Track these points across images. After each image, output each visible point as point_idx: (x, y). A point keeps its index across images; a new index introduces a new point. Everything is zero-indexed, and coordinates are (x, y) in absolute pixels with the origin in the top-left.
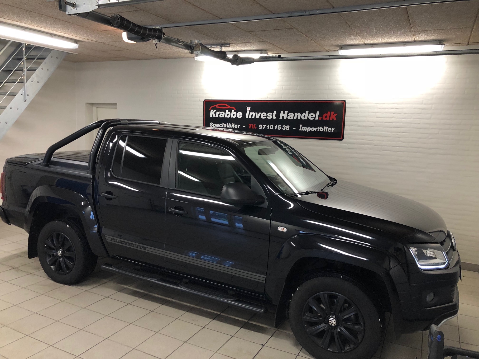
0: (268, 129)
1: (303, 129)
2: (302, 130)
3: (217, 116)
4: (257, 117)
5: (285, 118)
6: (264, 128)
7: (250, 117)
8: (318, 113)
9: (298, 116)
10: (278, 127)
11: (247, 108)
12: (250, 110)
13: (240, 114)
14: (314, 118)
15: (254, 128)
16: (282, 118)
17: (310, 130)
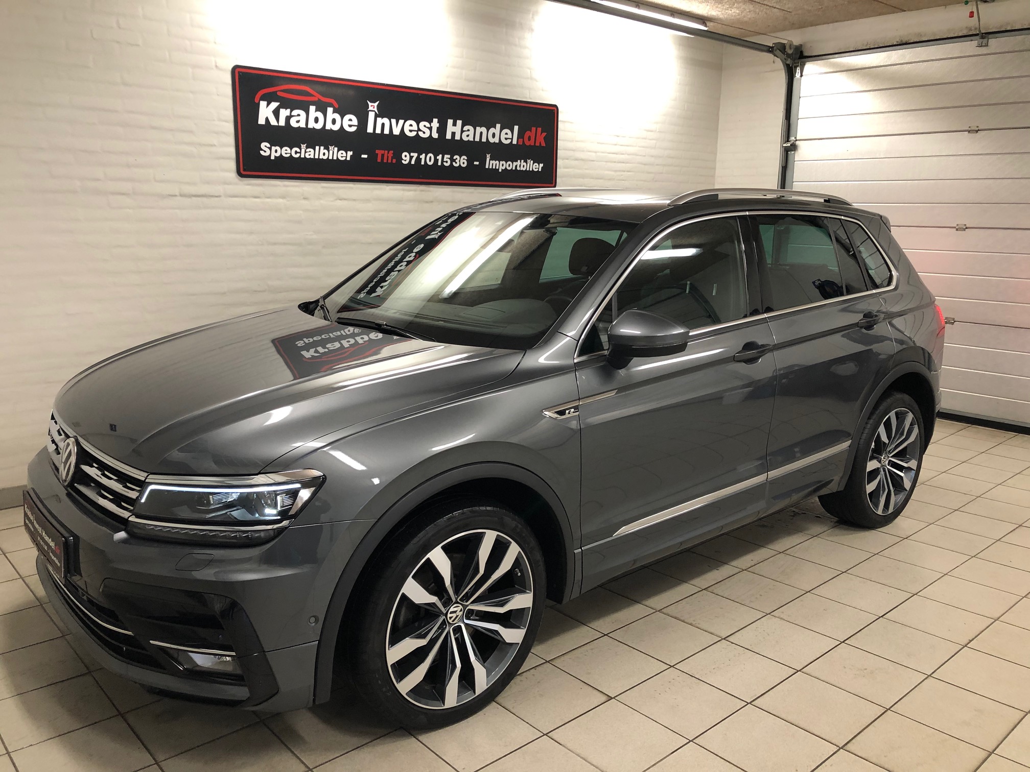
0: (423, 163)
1: (493, 164)
2: (491, 167)
3: (282, 123)
4: (396, 131)
5: (457, 137)
6: (413, 162)
7: (378, 131)
8: (516, 128)
9: (481, 133)
10: (445, 160)
11: (370, 104)
12: (376, 109)
13: (350, 120)
14: (510, 140)
15: (389, 161)
16: (450, 138)
17: (504, 168)
